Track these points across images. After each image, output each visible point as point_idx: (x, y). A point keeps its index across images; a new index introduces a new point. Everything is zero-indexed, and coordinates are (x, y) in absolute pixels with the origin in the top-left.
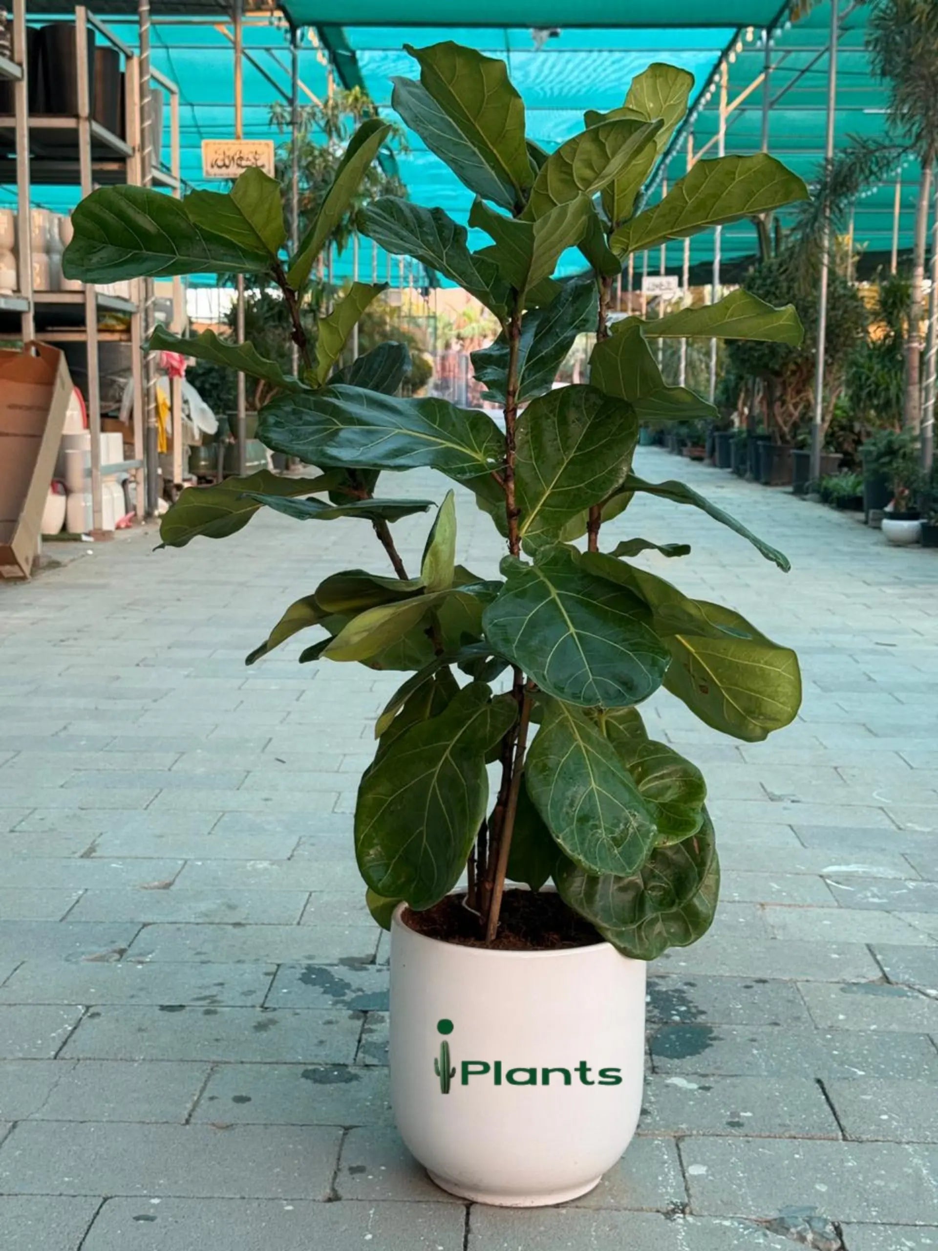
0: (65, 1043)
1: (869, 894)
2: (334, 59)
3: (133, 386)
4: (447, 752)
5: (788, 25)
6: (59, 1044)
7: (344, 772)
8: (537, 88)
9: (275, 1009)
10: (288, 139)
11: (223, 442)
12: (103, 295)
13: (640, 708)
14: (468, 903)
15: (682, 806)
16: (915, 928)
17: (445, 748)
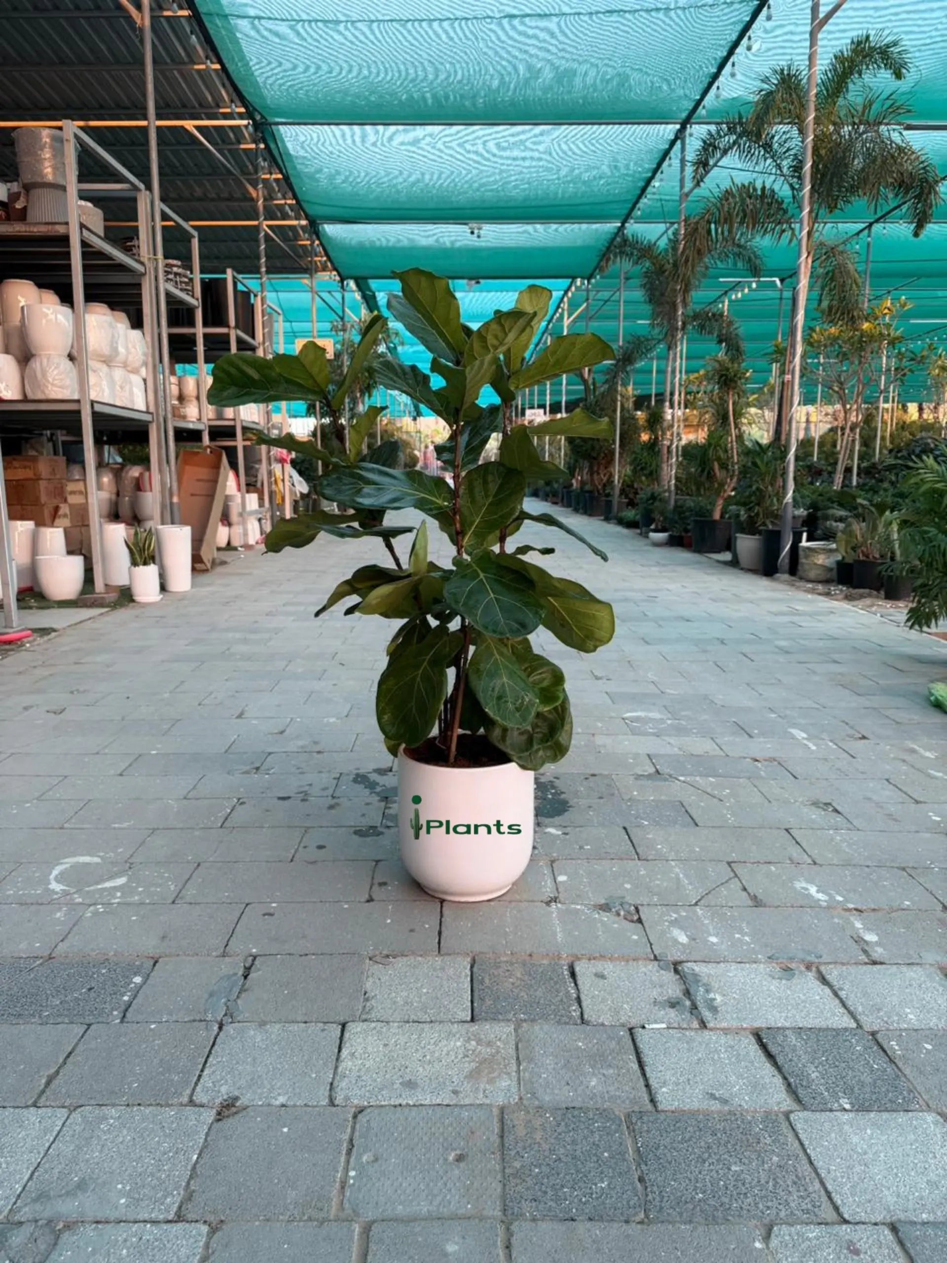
0: (226, 819)
1: (648, 727)
2: (364, 297)
3: (263, 468)
4: (426, 663)
5: (598, 277)
6: (223, 819)
9: (339, 798)
10: (341, 338)
12: (245, 421)
13: (530, 637)
14: (439, 742)
15: (552, 689)
16: (672, 745)
17: (424, 660)
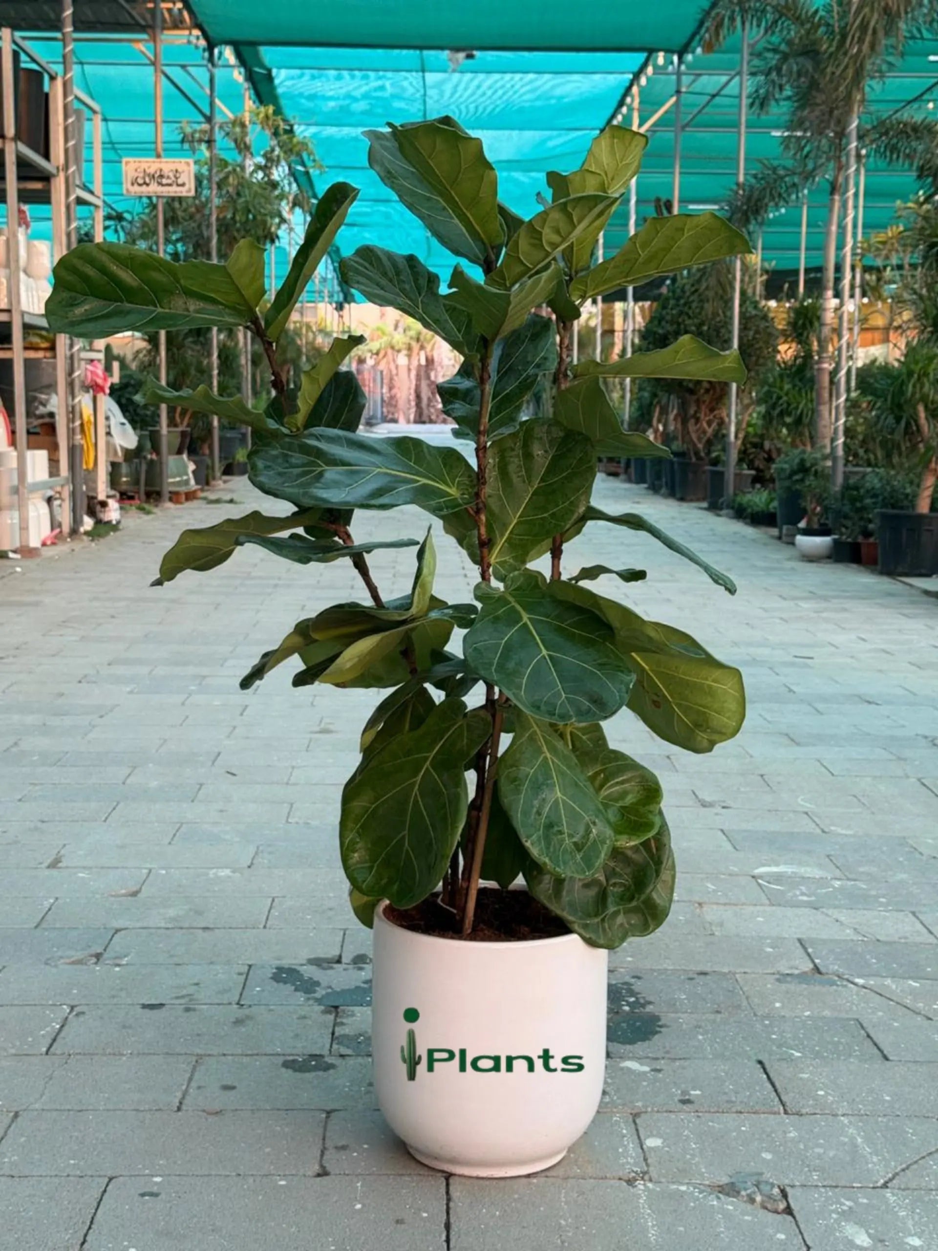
0: (54, 1040)
1: (798, 893)
2: (250, 77)
3: (56, 403)
4: (428, 763)
5: (699, 50)
6: (50, 1041)
7: (295, 784)
8: (453, 107)
9: (250, 1006)
10: (205, 156)
11: (145, 458)
12: (29, 313)
13: (605, 724)
14: (442, 900)
15: (642, 810)
16: (842, 924)
17: (426, 758)
